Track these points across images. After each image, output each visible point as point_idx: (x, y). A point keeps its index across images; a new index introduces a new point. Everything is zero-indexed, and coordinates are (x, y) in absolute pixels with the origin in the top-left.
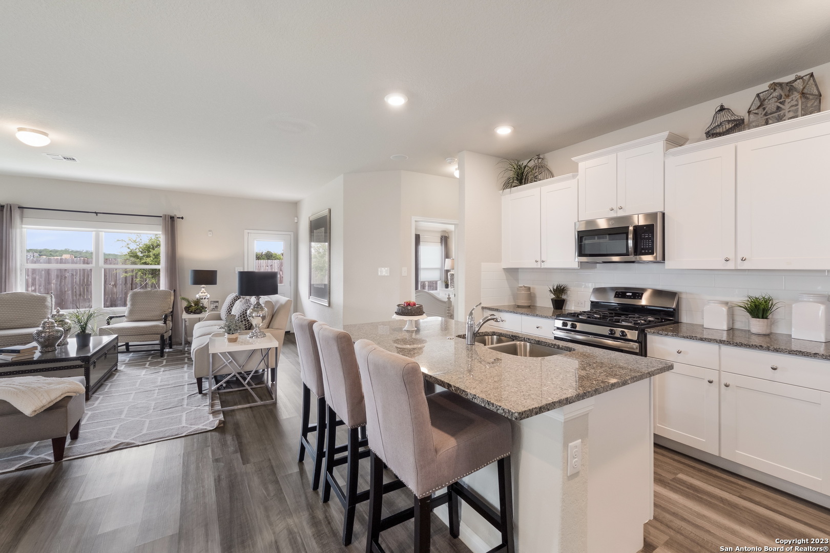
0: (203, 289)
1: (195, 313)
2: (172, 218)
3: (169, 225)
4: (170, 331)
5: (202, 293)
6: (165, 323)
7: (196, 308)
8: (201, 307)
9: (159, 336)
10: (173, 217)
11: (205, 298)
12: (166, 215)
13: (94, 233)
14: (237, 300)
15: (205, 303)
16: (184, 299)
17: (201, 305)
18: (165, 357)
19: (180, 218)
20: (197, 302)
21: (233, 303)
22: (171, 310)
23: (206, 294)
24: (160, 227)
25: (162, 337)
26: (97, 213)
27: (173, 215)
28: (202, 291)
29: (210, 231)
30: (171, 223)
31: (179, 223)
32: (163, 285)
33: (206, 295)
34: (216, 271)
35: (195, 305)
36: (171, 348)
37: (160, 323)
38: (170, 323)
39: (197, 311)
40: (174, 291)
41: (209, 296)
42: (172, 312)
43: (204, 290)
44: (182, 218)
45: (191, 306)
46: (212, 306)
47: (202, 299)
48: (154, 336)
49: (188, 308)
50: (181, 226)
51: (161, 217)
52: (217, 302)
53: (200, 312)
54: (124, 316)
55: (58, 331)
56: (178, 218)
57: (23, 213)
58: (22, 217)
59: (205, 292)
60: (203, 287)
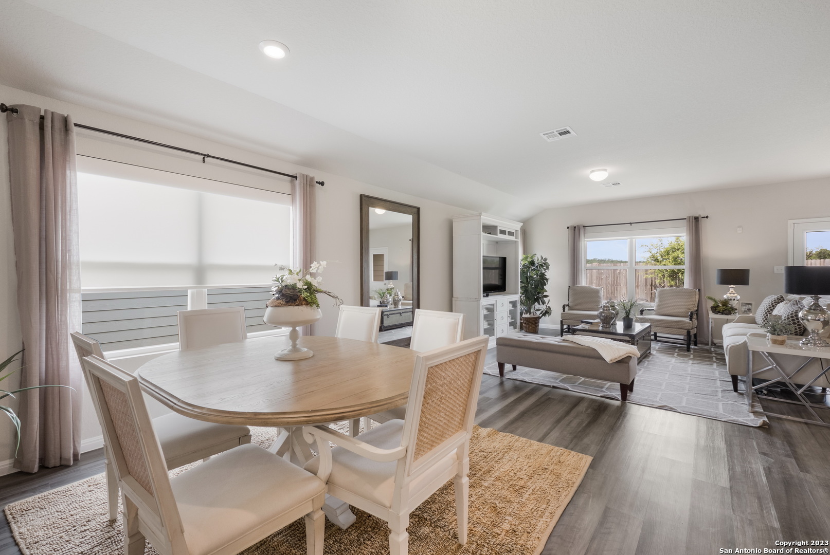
0: (731, 290)
1: (723, 313)
2: (696, 219)
3: (694, 226)
4: (696, 329)
5: (730, 293)
6: (691, 319)
7: (725, 309)
8: (731, 308)
9: (686, 331)
10: (698, 218)
11: (734, 300)
12: (690, 217)
13: (629, 240)
14: (779, 303)
15: (734, 304)
16: (710, 298)
17: (730, 306)
18: (692, 353)
19: (704, 217)
20: (725, 303)
21: (773, 306)
22: (696, 309)
23: (736, 295)
24: (685, 229)
25: (689, 332)
26: (631, 223)
27: (697, 215)
28: (730, 292)
29: (739, 227)
30: (695, 223)
31: (704, 224)
32: (687, 284)
33: (736, 297)
34: (748, 271)
35: (723, 305)
36: (696, 345)
37: (687, 320)
38: (695, 322)
39: (725, 312)
40: (699, 290)
41: (739, 297)
42: (697, 310)
43: (733, 290)
44: (707, 217)
45: (718, 306)
46: (744, 309)
47: (731, 300)
48: (680, 330)
49: (715, 307)
50: (705, 226)
51: (685, 219)
52: (750, 304)
53: (729, 313)
54: (653, 310)
56: (702, 217)
57: (585, 230)
58: (585, 233)
59: (734, 292)
60: (732, 288)
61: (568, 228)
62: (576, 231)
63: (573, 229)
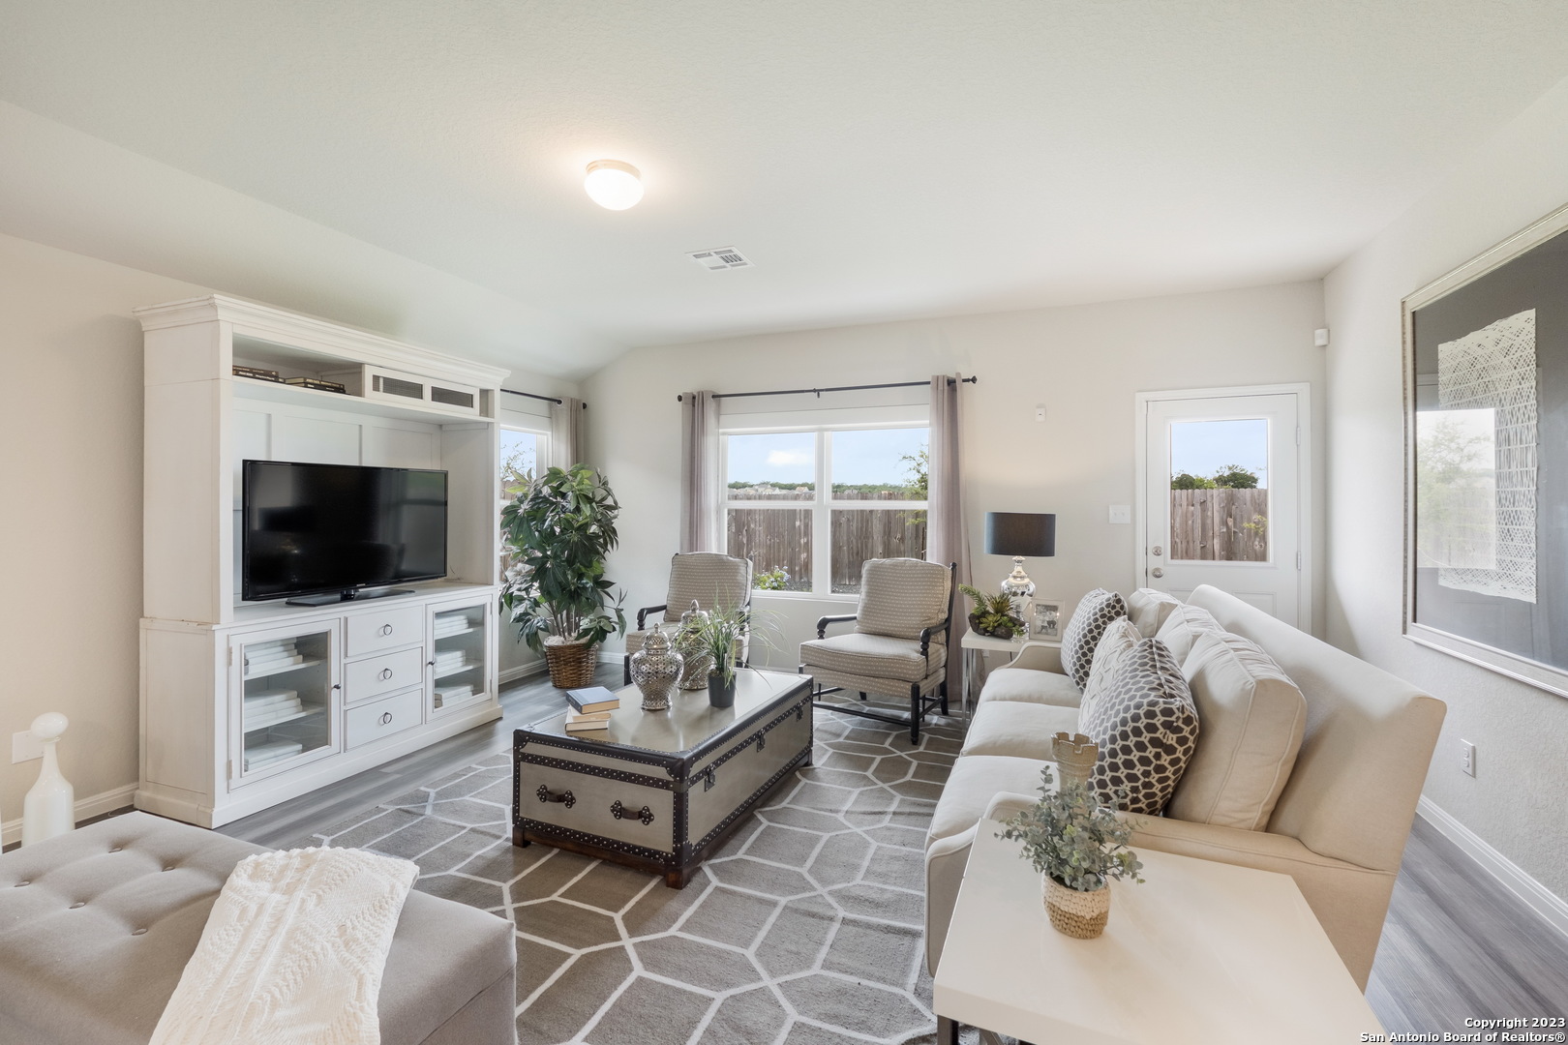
0: (1018, 568)
1: (993, 634)
2: (951, 383)
3: (946, 401)
4: (942, 671)
5: (1015, 577)
6: (925, 652)
7: (999, 621)
8: (1011, 619)
9: (909, 686)
10: (954, 381)
11: (1023, 593)
12: (938, 377)
13: (814, 436)
14: (1111, 619)
15: (1025, 608)
16: (969, 591)
17: (1012, 614)
18: (921, 749)
19: (967, 380)
20: (1001, 605)
21: (1098, 627)
22: (945, 616)
23: (1026, 580)
25: (916, 690)
26: (817, 391)
27: (953, 376)
28: (1014, 573)
29: (1038, 407)
30: (949, 396)
31: (965, 391)
32: (934, 553)
33: (1027, 586)
34: (1054, 515)
35: (997, 611)
36: (945, 712)
37: (910, 650)
38: (939, 651)
39: (1000, 631)
40: (954, 565)
41: (1032, 587)
42: (948, 620)
43: (1020, 569)
44: (974, 380)
45: (985, 613)
46: (1040, 620)
47: (1015, 594)
48: (897, 683)
49: (979, 617)
51: (929, 383)
52: (1055, 608)
53: (1007, 636)
54: (855, 618)
55: (671, 662)
56: (964, 381)
57: (719, 405)
58: (718, 414)
59: (1023, 574)
60: (1019, 562)
61: (680, 398)
62: (697, 406)
63: (691, 400)
